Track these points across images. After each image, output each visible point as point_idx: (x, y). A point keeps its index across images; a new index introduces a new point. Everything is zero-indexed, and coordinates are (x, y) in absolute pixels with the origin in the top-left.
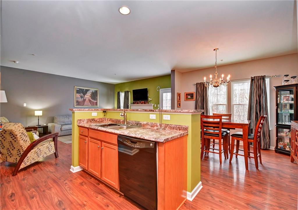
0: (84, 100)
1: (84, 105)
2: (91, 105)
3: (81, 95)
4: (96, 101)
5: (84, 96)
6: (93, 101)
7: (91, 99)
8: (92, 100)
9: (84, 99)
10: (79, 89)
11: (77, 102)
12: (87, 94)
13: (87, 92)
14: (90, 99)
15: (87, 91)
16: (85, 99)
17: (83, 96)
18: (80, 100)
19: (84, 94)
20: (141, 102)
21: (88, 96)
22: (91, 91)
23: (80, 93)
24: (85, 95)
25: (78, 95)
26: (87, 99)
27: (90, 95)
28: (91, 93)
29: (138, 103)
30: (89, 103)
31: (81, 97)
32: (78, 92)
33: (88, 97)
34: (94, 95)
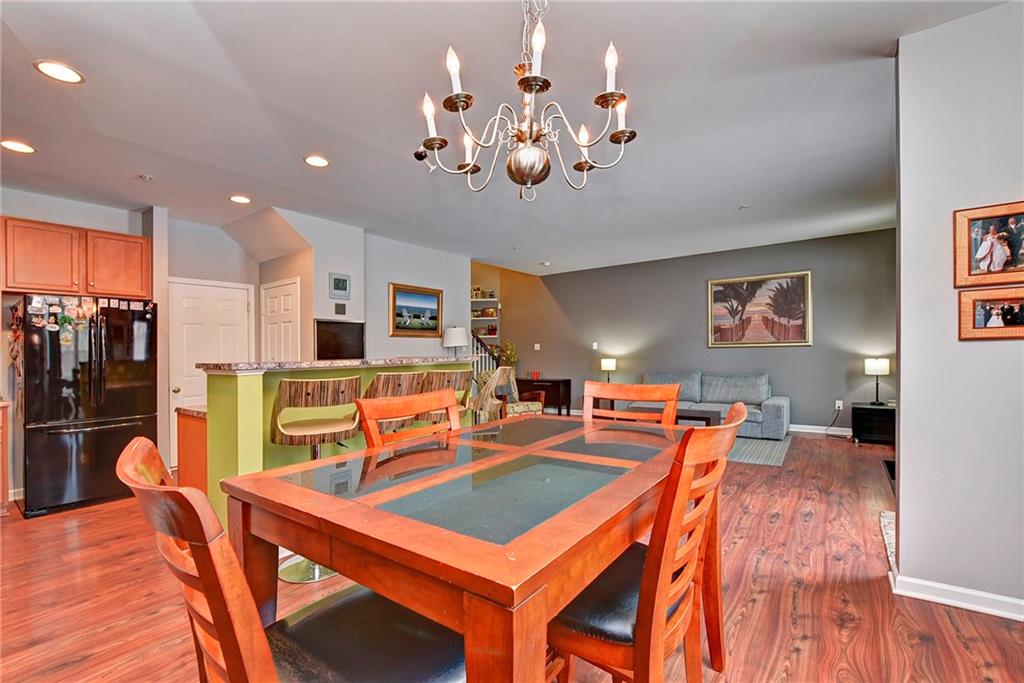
0: (745, 324)
1: (743, 341)
2: (774, 340)
3: (732, 307)
4: (800, 322)
5: (744, 308)
6: (784, 321)
7: (775, 313)
8: (776, 319)
9: (744, 318)
10: (722, 288)
11: (718, 330)
12: (754, 301)
13: (755, 292)
14: (771, 315)
15: (756, 286)
16: (749, 320)
17: (740, 308)
18: (728, 322)
19: (744, 303)
21: (760, 306)
22: (773, 285)
23: (726, 301)
24: (749, 305)
25: (721, 308)
26: (756, 319)
27: (769, 301)
28: (772, 294)
30: (767, 333)
31: (733, 312)
32: (719, 297)
33: (762, 308)
34: (789, 300)
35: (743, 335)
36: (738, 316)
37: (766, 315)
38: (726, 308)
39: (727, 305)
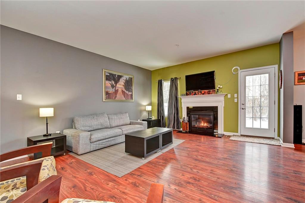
0: (116, 91)
1: (116, 99)
2: (125, 99)
3: (112, 84)
4: (131, 93)
6: (127, 92)
7: (125, 89)
8: (125, 91)
9: (116, 89)
10: (109, 74)
11: (107, 93)
12: (119, 83)
13: (120, 80)
14: (124, 90)
15: (120, 77)
16: (118, 90)
17: (115, 85)
18: (111, 90)
19: (116, 83)
20: (201, 92)
21: (121, 85)
22: (125, 78)
23: (110, 81)
24: (117, 84)
25: (108, 83)
26: (120, 90)
27: (123, 84)
28: (124, 81)
29: (195, 94)
30: (123, 96)
31: (113, 86)
32: (108, 78)
34: (129, 84)
35: (116, 96)
36: (114, 88)
37: (122, 89)
38: (110, 84)
39: (110, 82)
